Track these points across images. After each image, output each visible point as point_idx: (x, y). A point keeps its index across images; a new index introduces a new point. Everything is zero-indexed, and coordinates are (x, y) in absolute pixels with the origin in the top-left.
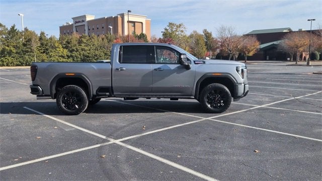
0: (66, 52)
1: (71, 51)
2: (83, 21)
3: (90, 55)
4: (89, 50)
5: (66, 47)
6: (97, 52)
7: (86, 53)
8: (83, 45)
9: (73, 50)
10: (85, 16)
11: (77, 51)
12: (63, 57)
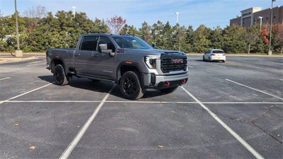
0: (208, 42)
1: (213, 42)
2: (250, 13)
3: (232, 45)
4: (232, 40)
5: (209, 38)
6: (239, 42)
7: (228, 43)
8: (225, 35)
9: (215, 41)
10: (251, 9)
11: (219, 41)
12: (205, 47)
